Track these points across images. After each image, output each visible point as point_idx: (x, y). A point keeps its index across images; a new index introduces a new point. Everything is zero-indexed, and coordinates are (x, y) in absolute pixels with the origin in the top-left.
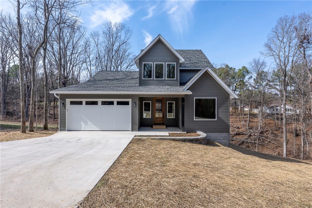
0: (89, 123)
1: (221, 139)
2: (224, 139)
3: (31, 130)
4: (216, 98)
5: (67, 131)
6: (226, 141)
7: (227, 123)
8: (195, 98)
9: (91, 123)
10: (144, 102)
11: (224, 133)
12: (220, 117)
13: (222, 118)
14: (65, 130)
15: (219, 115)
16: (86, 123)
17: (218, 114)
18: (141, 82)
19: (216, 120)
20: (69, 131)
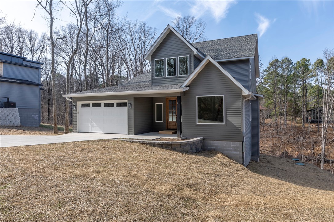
0: (95, 125)
1: (231, 150)
2: (235, 151)
3: (66, 132)
4: (224, 95)
5: (78, 132)
6: (238, 153)
7: (240, 128)
8: (197, 96)
9: (96, 126)
10: (156, 104)
11: (235, 142)
12: (230, 120)
13: (232, 122)
14: (76, 131)
15: (228, 118)
16: (93, 126)
17: (226, 117)
18: (153, 82)
19: (224, 124)
20: (80, 132)
